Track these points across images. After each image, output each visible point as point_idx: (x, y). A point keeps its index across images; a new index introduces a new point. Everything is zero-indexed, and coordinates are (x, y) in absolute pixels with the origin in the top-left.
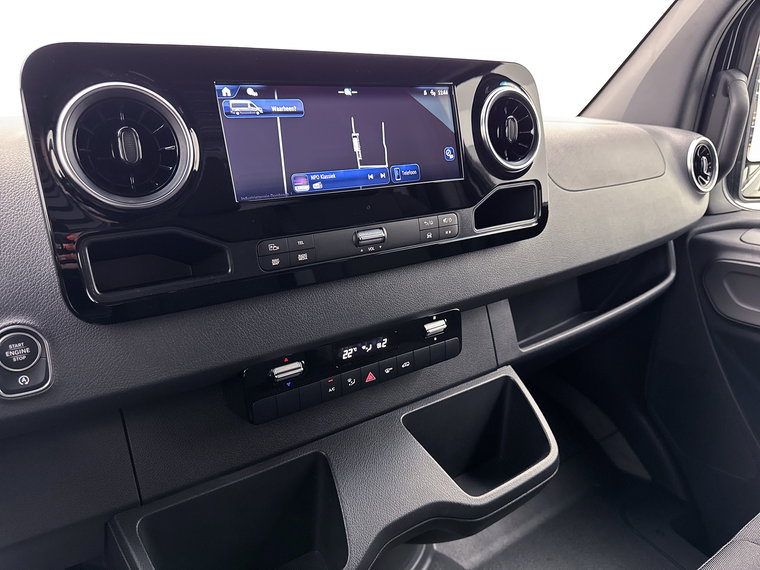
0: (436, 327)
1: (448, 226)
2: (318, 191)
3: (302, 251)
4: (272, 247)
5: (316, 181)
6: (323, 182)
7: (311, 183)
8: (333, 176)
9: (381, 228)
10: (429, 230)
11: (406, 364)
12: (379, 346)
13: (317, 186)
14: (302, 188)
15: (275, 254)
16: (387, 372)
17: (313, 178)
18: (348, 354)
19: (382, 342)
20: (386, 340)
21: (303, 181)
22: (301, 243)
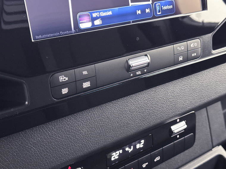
0: (179, 127)
1: (194, 50)
2: (98, 27)
3: (85, 79)
4: (63, 78)
5: (97, 18)
6: (103, 18)
7: (93, 19)
8: (110, 13)
9: (146, 55)
10: (180, 54)
11: (158, 159)
12: (138, 146)
13: (98, 22)
14: (85, 25)
15: (64, 85)
16: (144, 166)
17: (94, 15)
18: (115, 156)
19: (140, 143)
20: (143, 141)
21: (86, 19)
22: (85, 73)
